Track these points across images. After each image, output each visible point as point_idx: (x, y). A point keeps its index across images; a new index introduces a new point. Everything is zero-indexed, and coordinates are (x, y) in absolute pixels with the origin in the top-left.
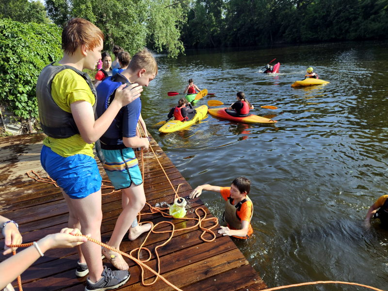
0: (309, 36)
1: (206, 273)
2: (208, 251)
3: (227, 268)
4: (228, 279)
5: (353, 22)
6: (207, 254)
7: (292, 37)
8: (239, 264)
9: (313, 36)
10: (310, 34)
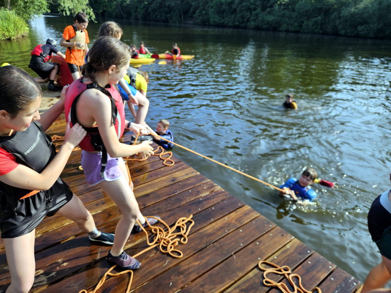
0: (216, 20)
1: (173, 181)
2: (171, 170)
3: (186, 177)
4: (189, 182)
5: (253, 12)
6: (171, 172)
7: (202, 19)
8: (194, 174)
9: (220, 20)
10: (217, 18)
